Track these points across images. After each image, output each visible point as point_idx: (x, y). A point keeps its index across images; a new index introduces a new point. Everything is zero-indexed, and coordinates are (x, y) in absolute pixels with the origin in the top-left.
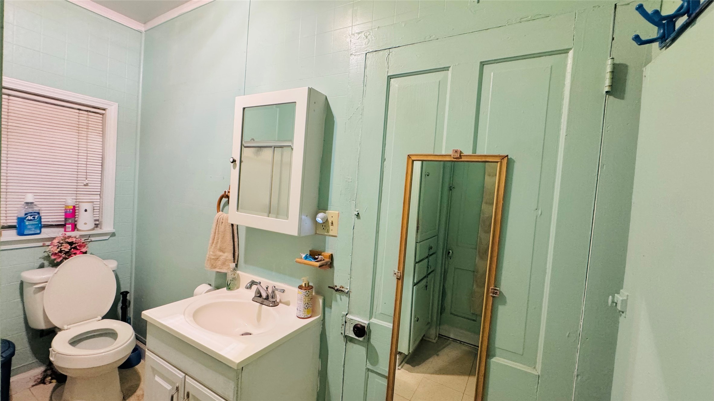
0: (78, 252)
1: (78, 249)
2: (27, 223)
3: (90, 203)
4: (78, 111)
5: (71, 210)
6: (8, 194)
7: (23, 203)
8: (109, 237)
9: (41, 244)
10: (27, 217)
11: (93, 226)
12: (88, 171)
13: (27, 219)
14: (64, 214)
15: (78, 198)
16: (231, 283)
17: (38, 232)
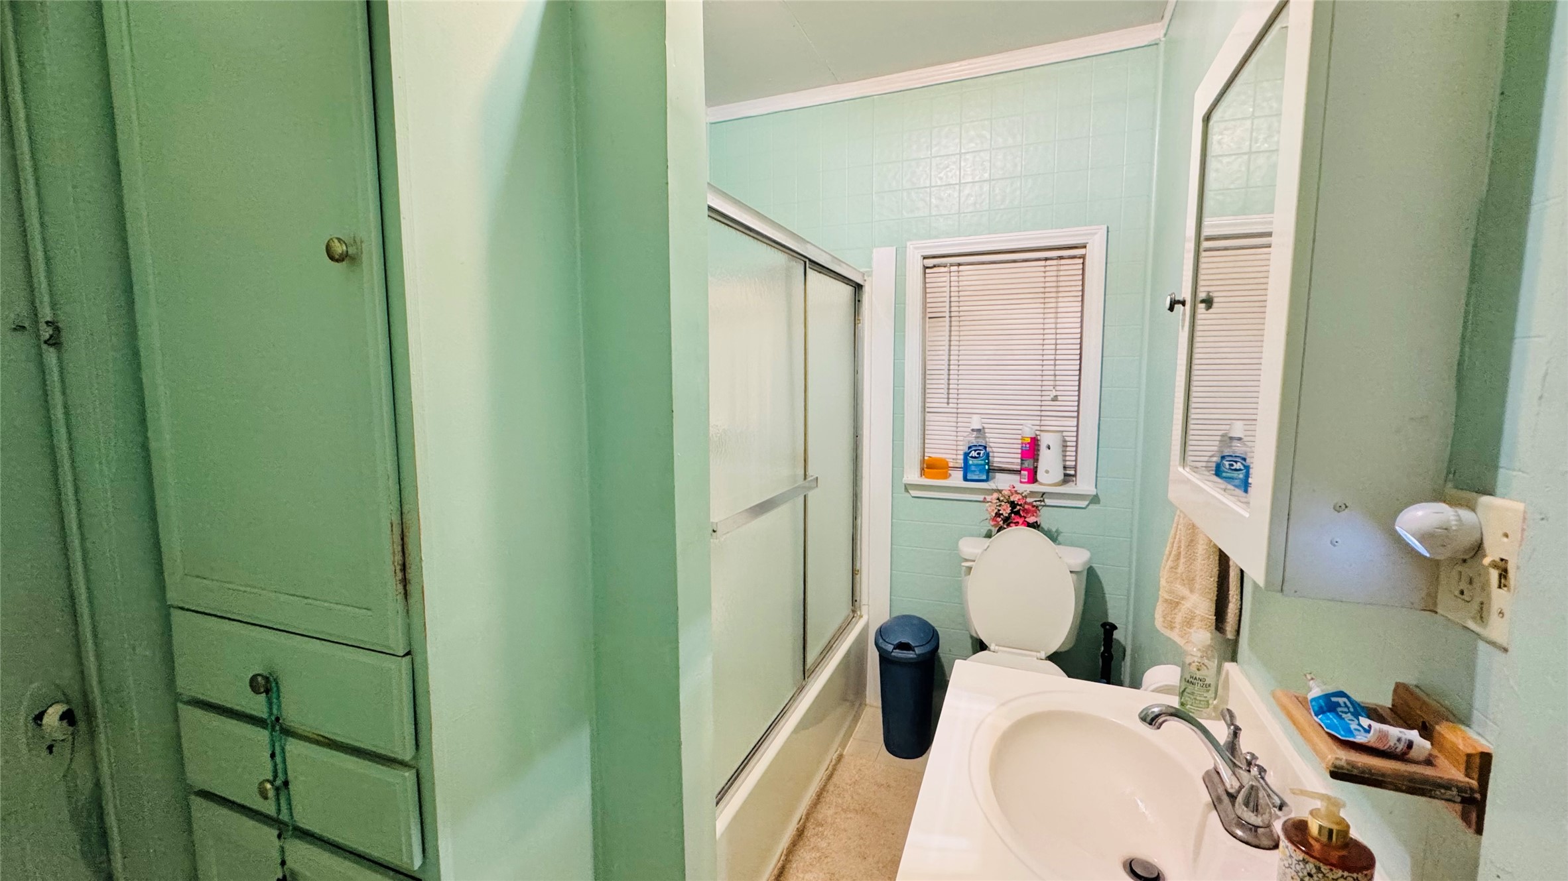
0: (1021, 521)
1: (1021, 516)
2: (971, 462)
3: (1055, 434)
4: (1043, 263)
5: (1028, 446)
6: (959, 415)
7: (969, 430)
8: (1087, 503)
9: (981, 498)
10: (971, 451)
11: (1061, 477)
12: (1057, 373)
13: (970, 455)
14: (1019, 451)
15: (1043, 423)
16: (1187, 690)
17: (984, 477)
